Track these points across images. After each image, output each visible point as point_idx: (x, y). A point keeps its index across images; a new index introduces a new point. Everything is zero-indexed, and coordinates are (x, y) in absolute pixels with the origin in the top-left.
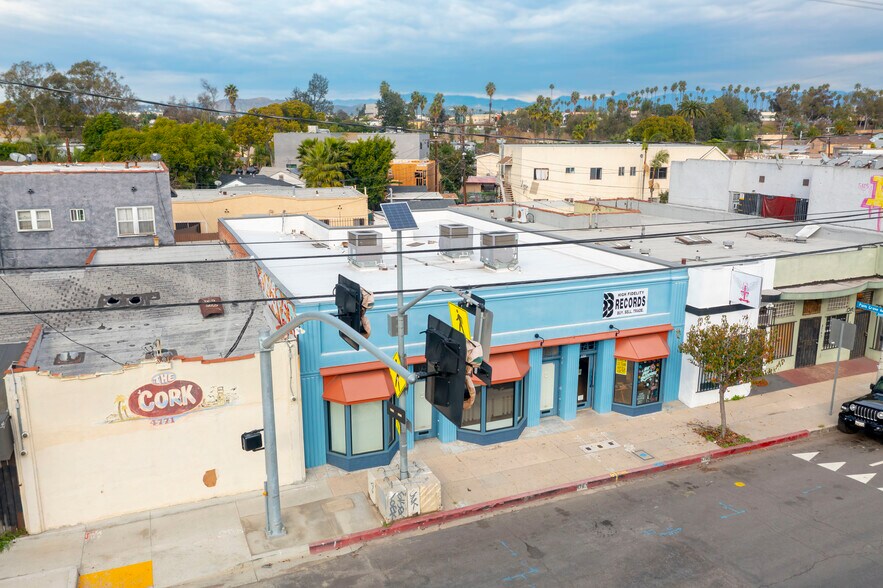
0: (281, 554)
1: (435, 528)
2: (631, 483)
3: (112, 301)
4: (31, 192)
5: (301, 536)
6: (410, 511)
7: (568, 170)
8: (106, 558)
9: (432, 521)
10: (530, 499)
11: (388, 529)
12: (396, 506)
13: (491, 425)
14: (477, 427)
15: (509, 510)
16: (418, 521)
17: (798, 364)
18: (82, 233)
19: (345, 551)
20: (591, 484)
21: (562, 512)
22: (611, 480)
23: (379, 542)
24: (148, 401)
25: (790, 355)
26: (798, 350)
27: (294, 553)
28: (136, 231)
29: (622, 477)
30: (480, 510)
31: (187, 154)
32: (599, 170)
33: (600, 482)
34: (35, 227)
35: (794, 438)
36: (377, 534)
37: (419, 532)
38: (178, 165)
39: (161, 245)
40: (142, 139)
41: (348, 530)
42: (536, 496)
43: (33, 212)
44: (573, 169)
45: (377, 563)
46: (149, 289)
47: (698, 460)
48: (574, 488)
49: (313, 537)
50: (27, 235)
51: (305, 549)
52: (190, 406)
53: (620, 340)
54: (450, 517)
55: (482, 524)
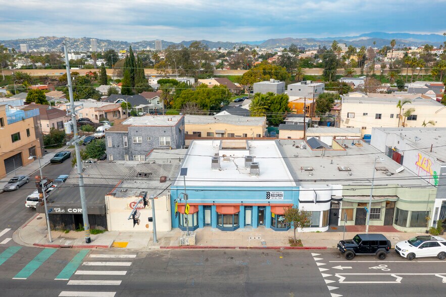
0: (153, 247)
1: (191, 249)
2: (253, 250)
3: (140, 175)
4: (137, 132)
5: (160, 244)
6: (186, 244)
7: (364, 114)
8: (120, 239)
9: (191, 248)
10: (220, 248)
11: (180, 247)
12: (183, 241)
13: (225, 226)
14: (221, 225)
15: (213, 249)
16: (188, 247)
17: (356, 224)
18: (150, 144)
19: (168, 250)
20: (240, 248)
21: (225, 253)
22: (247, 248)
23: (176, 249)
24: (133, 206)
25: (352, 220)
26: (356, 219)
27: (157, 247)
28: (165, 144)
29: (250, 248)
30: (205, 248)
31: (207, 100)
32: (380, 115)
33: (243, 248)
34: (137, 142)
35: (319, 248)
36: (177, 247)
37: (187, 249)
38: (204, 105)
39: (172, 149)
40: (192, 94)
41: (171, 245)
42: (222, 248)
43: (137, 137)
44: (367, 114)
45: (172, 254)
46: (150, 172)
47: (279, 248)
48: (235, 248)
49: (162, 245)
50: (135, 144)
51: (159, 247)
52: (143, 208)
53: (273, 207)
54: (196, 248)
55: (203, 251)
